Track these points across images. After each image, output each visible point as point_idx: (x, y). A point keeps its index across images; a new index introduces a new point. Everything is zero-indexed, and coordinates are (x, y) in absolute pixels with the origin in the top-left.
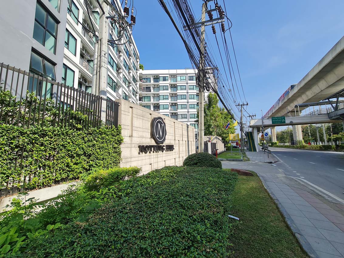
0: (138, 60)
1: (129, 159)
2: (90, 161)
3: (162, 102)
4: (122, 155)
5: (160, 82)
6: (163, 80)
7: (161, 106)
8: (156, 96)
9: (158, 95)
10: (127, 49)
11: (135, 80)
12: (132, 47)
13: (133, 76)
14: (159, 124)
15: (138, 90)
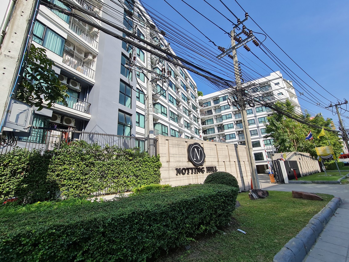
0: (196, 89)
1: (168, 179)
2: (138, 180)
3: (225, 122)
4: (161, 176)
5: (220, 103)
6: (223, 100)
7: (225, 126)
8: (218, 118)
9: (220, 116)
10: (184, 84)
11: (194, 108)
12: (188, 81)
13: (193, 104)
14: (196, 149)
15: (200, 116)
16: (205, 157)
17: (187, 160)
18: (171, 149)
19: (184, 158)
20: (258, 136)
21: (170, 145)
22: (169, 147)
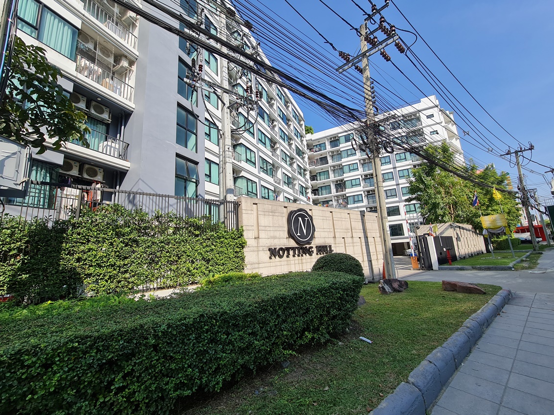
0: (302, 122)
2: (210, 267)
3: (347, 176)
4: (246, 260)
5: (341, 146)
6: (346, 141)
7: (346, 182)
8: (337, 169)
9: (340, 166)
10: (283, 113)
11: (300, 153)
12: (290, 109)
13: (297, 147)
14: (300, 219)
15: (308, 166)
16: (314, 230)
17: (286, 235)
18: (261, 218)
19: (281, 233)
20: (397, 199)
21: (259, 213)
22: (259, 216)
